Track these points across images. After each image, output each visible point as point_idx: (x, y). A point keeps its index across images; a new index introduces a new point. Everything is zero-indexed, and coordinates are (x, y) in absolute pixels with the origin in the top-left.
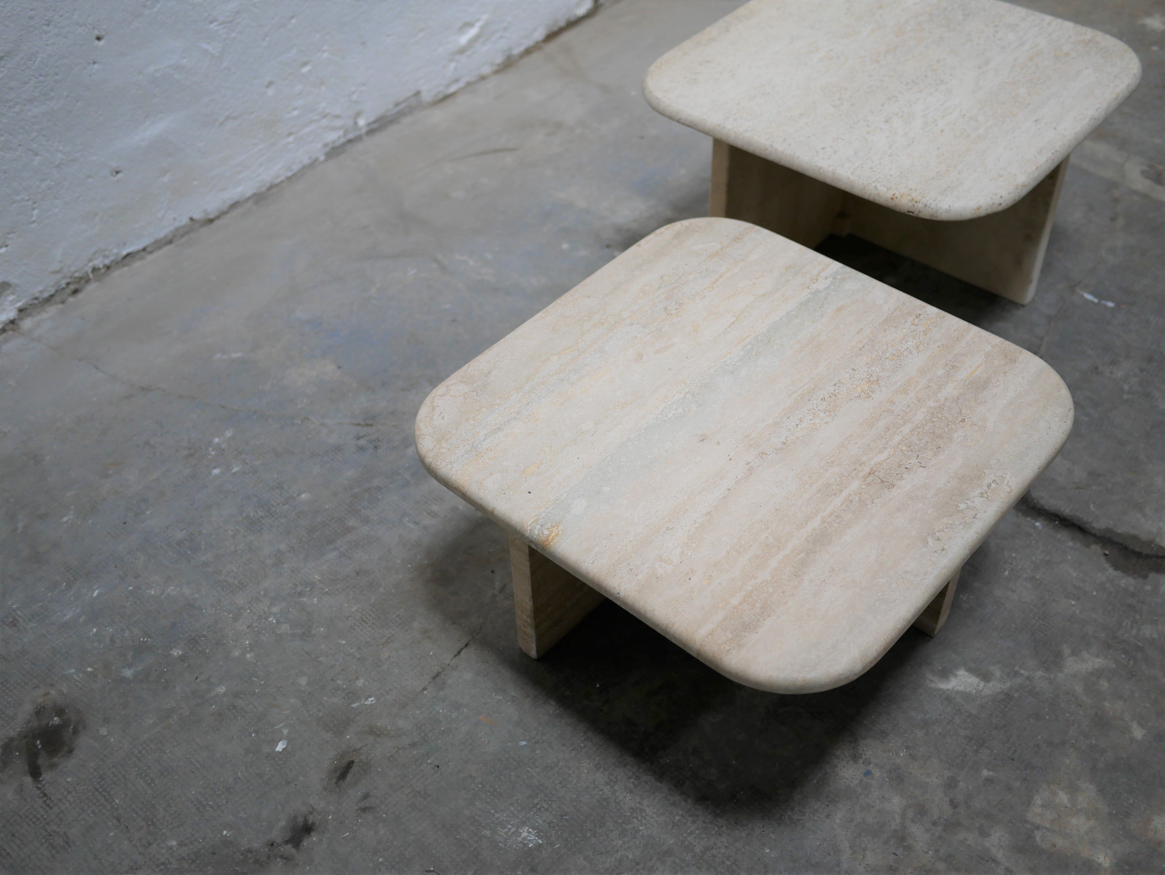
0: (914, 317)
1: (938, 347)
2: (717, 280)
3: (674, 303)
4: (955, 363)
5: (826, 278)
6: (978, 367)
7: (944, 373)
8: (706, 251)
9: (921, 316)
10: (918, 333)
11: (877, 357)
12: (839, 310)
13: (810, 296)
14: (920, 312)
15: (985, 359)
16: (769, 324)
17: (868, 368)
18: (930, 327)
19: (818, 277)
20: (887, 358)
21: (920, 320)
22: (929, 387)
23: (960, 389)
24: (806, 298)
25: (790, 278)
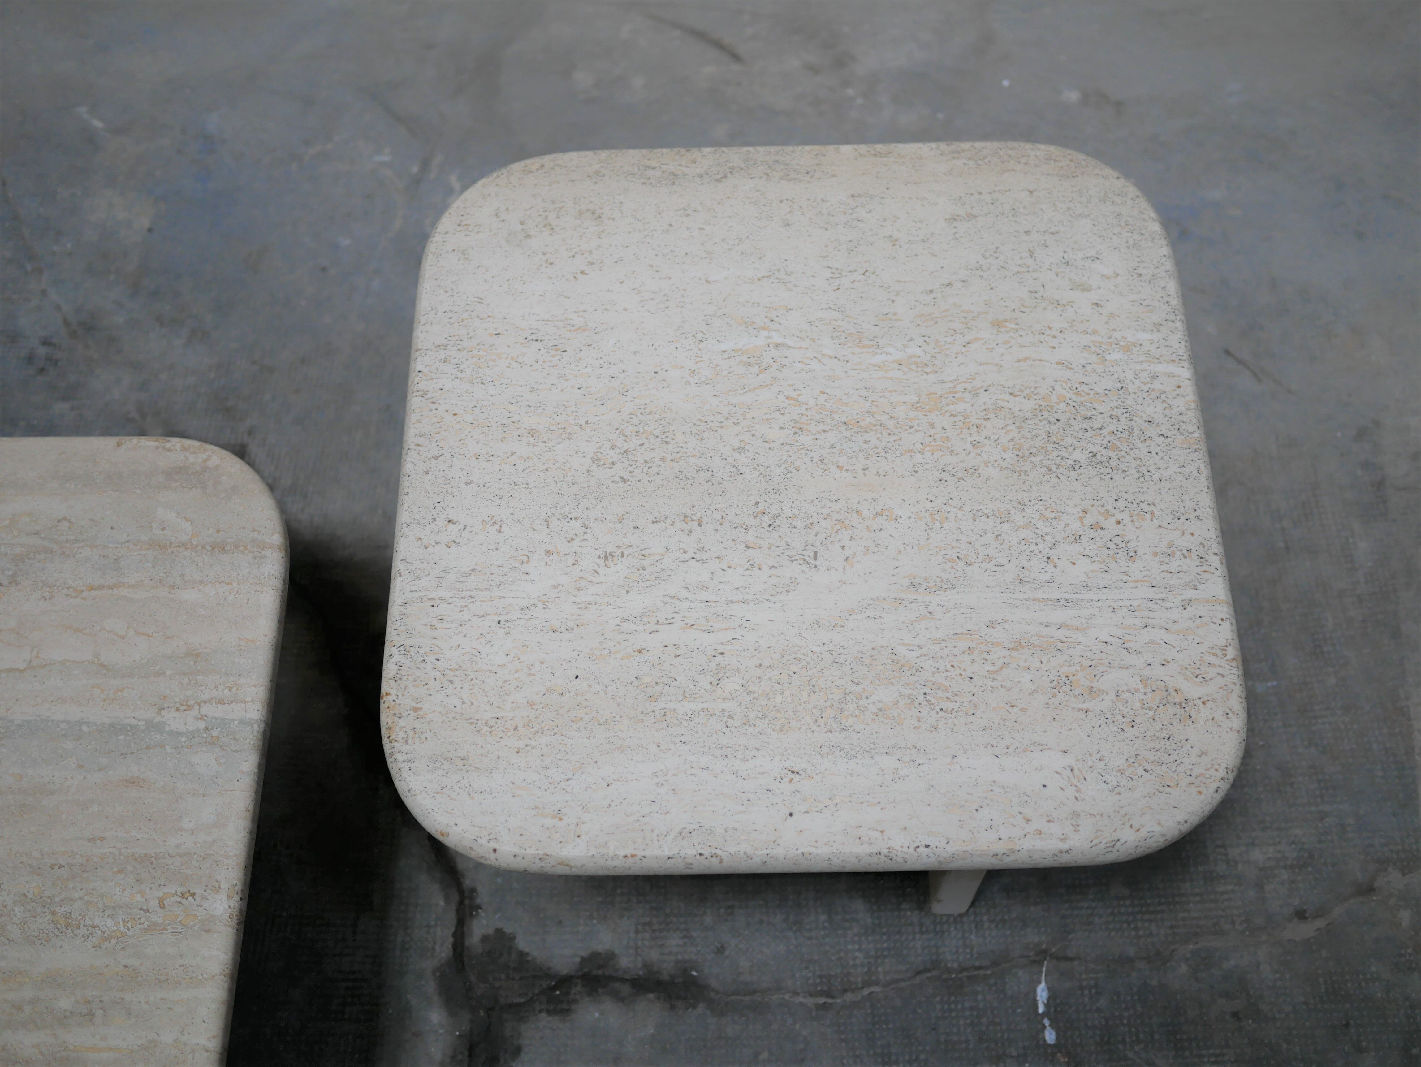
0: (180, 890)
1: (126, 966)
2: (101, 587)
3: (10, 573)
4: (99, 1013)
5: (202, 718)
6: (110, 1049)
7: (65, 1010)
8: (163, 529)
9: (190, 898)
10: (143, 920)
11: (48, 897)
12: (132, 782)
13: (142, 723)
14: (199, 891)
15: (136, 1048)
16: (38, 716)
17: (15, 902)
18: (168, 927)
19: (196, 707)
20: (54, 913)
21: (180, 902)
22: (20, 1008)
23: (41, 1053)
24: (134, 722)
25: (168, 673)
